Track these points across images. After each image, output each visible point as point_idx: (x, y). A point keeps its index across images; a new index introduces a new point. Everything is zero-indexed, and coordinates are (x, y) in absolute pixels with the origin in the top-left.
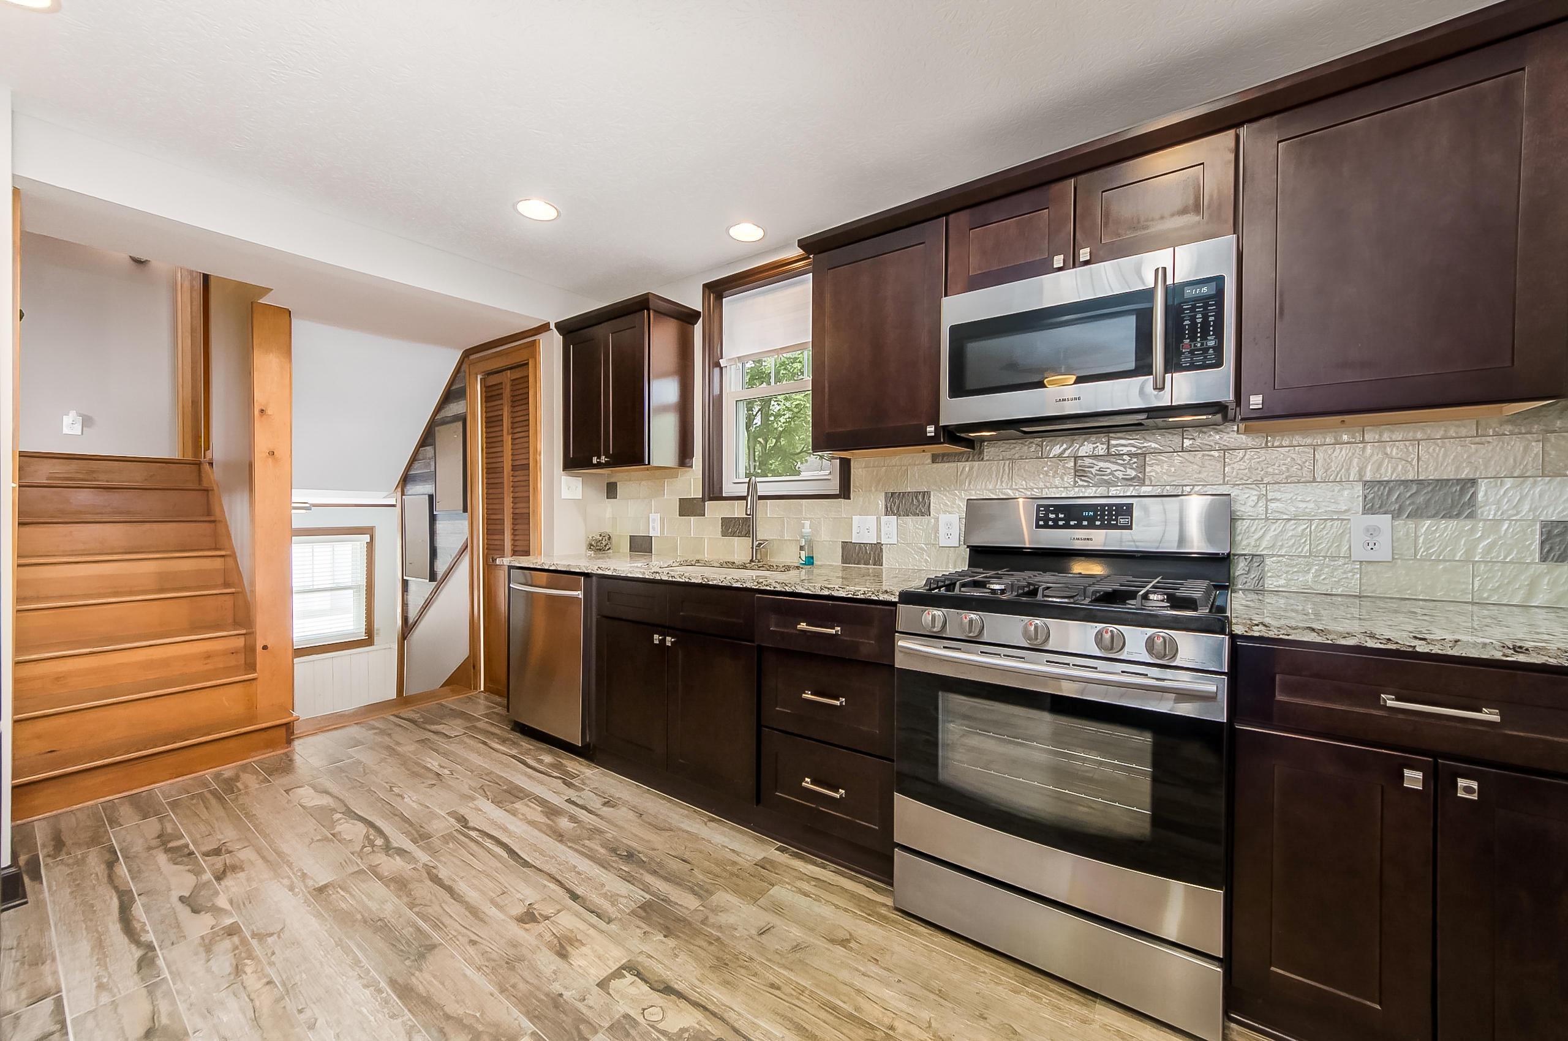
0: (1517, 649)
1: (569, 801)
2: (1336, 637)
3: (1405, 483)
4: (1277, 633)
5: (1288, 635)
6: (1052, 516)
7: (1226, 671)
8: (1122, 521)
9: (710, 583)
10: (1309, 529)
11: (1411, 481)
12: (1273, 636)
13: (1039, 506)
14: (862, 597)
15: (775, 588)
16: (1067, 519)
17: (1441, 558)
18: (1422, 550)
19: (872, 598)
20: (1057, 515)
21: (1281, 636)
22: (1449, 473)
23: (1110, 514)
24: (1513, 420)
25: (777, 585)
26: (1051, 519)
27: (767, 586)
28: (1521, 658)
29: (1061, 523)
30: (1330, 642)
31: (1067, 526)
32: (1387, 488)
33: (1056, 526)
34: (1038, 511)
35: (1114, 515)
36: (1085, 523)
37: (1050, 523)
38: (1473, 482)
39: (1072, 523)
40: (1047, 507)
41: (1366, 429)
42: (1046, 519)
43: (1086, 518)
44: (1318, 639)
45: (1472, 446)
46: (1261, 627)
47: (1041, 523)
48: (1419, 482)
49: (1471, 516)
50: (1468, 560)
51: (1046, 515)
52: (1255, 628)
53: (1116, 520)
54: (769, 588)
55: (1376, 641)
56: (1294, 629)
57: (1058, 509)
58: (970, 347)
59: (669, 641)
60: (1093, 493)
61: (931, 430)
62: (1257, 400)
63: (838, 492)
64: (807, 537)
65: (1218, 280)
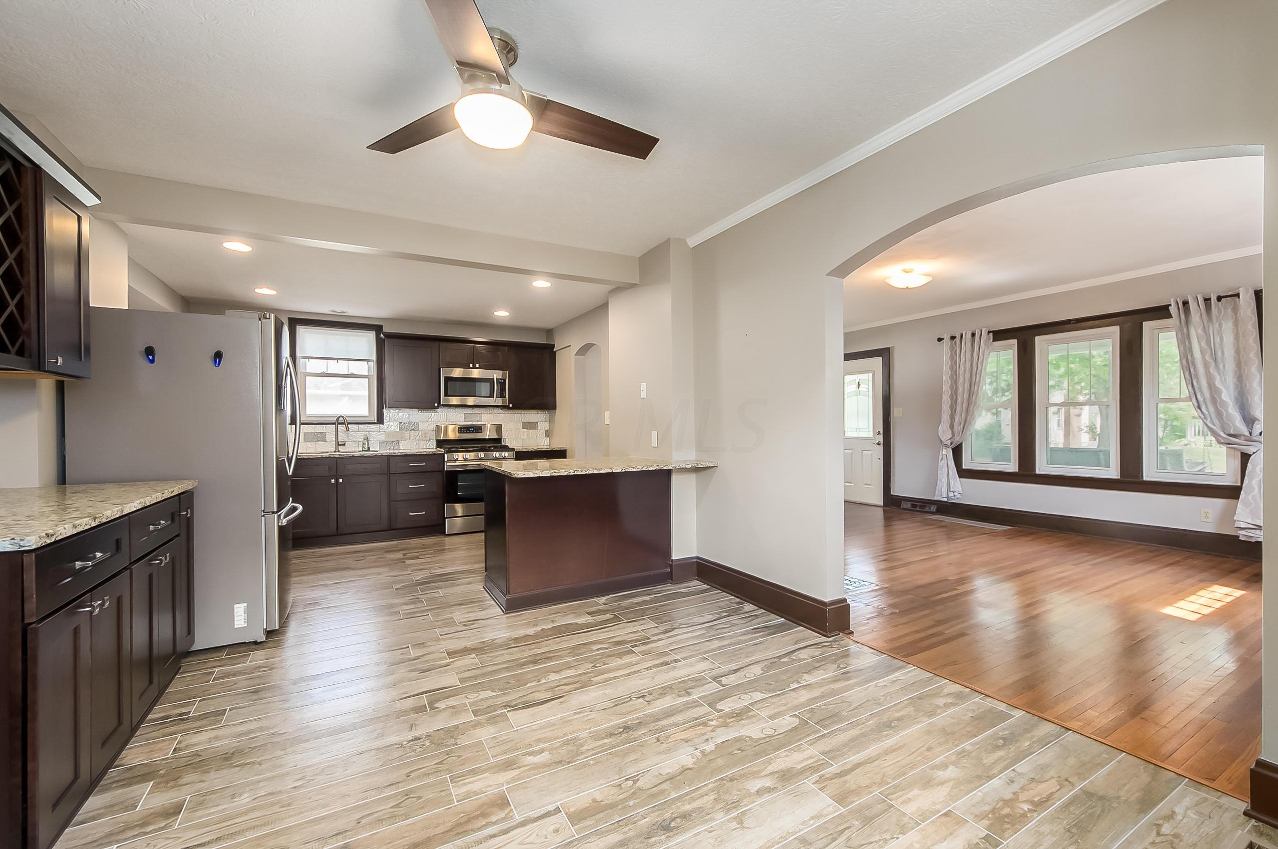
11: (526, 422)
13: (458, 427)
16: (466, 431)
18: (531, 436)
19: (436, 453)
22: (532, 421)
23: (478, 429)
24: (541, 411)
31: (467, 433)
33: (464, 433)
34: (459, 429)
36: (472, 432)
38: (537, 422)
40: (461, 428)
41: (522, 411)
42: (461, 431)
43: (472, 430)
45: (538, 416)
48: (528, 422)
49: (537, 429)
50: (537, 437)
53: (480, 430)
57: (464, 428)
58: (449, 383)
59: (341, 480)
60: (470, 423)
61: (436, 405)
62: (511, 405)
63: (376, 421)
64: (367, 439)
65: (505, 380)
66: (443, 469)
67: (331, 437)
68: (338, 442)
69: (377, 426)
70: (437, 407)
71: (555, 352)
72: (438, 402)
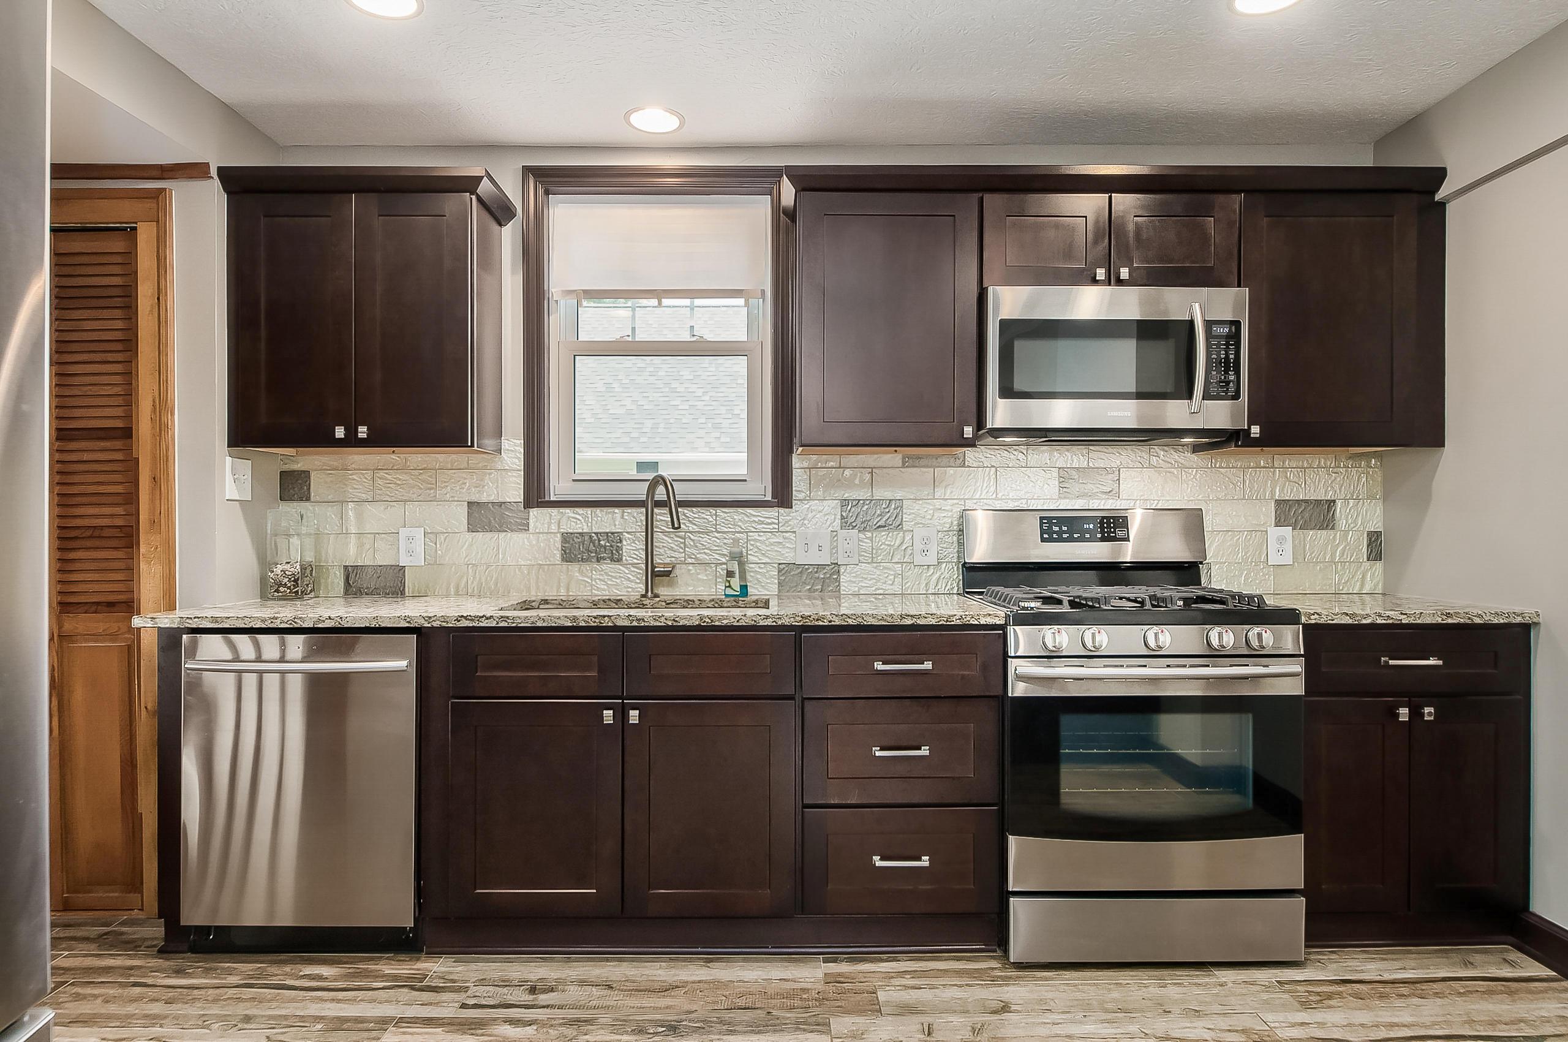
0: (1448, 615)
1: (464, 1006)
2: (1360, 618)
3: (1298, 501)
4: (1326, 619)
5: (1332, 620)
6: (1056, 529)
7: (1302, 653)
8: (1120, 534)
9: (717, 623)
10: (1241, 540)
11: (1302, 500)
12: (1324, 622)
13: (1042, 518)
14: (958, 622)
15: (830, 622)
16: (1071, 532)
17: (1318, 560)
18: (1308, 554)
19: (971, 622)
20: (1061, 528)
21: (1328, 622)
22: (1321, 496)
23: (1109, 527)
24: (1352, 457)
25: (835, 618)
26: (1055, 532)
27: (817, 620)
28: (1450, 621)
29: (1065, 536)
30: (1357, 622)
31: (1071, 539)
32: (1288, 506)
33: (1060, 540)
34: (1041, 524)
35: (1112, 528)
36: (1088, 536)
37: (1055, 536)
38: (1334, 501)
39: (1076, 536)
40: (1050, 519)
41: (1275, 456)
42: (1050, 532)
43: (1088, 531)
44: (1350, 621)
45: (1333, 474)
46: (1316, 616)
47: (1046, 536)
48: (1306, 501)
49: (1333, 528)
50: (1332, 561)
51: (1050, 528)
52: (1312, 617)
53: (1114, 532)
54: (821, 623)
55: (1382, 618)
56: (1336, 615)
57: (1061, 521)
58: (1019, 345)
59: (634, 716)
60: (1078, 504)
61: (968, 431)
62: (1255, 430)
63: (769, 498)
64: (740, 558)
65: (1237, 324)
66: (1000, 692)
67: (633, 549)
68: (653, 567)
69: (773, 512)
70: (971, 444)
71: (1442, 205)
72: (974, 421)
